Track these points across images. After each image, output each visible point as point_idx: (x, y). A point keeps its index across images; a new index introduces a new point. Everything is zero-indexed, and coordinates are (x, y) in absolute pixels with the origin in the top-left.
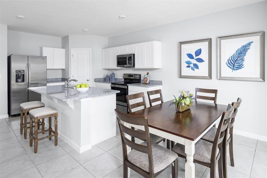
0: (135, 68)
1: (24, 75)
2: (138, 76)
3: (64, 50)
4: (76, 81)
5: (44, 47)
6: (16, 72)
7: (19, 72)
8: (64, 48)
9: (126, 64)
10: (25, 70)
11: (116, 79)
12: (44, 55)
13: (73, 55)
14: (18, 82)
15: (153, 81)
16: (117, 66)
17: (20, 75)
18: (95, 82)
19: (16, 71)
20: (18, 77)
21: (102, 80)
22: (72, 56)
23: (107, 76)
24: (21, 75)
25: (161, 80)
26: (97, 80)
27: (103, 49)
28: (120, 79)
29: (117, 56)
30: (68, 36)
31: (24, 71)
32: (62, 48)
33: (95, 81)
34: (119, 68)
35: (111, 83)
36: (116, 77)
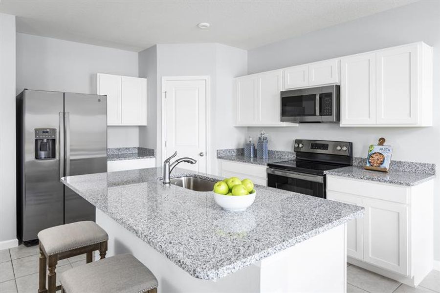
0: (341, 126)
1: (54, 141)
2: (345, 148)
3: (145, 80)
4: (192, 163)
5: (101, 74)
6: (36, 134)
7: (44, 132)
8: (146, 78)
9: (315, 115)
10: (58, 131)
11: (271, 153)
12: (101, 92)
13: (166, 92)
14: (40, 159)
15: (400, 162)
16: (282, 120)
17: (45, 140)
18: (219, 160)
19: (36, 130)
20: (40, 146)
21: (234, 154)
22: (163, 94)
23: (248, 145)
24: (48, 140)
25: (431, 163)
26: (223, 155)
27: (237, 78)
28: (284, 152)
29: (282, 93)
30: (155, 46)
31: (54, 131)
32: (140, 77)
33: (219, 158)
34: (285, 124)
35: (269, 165)
36: (270, 148)
